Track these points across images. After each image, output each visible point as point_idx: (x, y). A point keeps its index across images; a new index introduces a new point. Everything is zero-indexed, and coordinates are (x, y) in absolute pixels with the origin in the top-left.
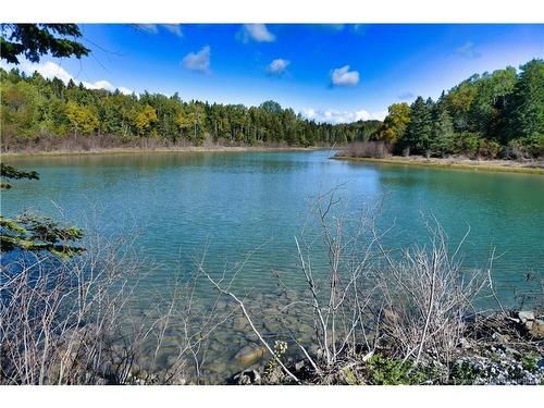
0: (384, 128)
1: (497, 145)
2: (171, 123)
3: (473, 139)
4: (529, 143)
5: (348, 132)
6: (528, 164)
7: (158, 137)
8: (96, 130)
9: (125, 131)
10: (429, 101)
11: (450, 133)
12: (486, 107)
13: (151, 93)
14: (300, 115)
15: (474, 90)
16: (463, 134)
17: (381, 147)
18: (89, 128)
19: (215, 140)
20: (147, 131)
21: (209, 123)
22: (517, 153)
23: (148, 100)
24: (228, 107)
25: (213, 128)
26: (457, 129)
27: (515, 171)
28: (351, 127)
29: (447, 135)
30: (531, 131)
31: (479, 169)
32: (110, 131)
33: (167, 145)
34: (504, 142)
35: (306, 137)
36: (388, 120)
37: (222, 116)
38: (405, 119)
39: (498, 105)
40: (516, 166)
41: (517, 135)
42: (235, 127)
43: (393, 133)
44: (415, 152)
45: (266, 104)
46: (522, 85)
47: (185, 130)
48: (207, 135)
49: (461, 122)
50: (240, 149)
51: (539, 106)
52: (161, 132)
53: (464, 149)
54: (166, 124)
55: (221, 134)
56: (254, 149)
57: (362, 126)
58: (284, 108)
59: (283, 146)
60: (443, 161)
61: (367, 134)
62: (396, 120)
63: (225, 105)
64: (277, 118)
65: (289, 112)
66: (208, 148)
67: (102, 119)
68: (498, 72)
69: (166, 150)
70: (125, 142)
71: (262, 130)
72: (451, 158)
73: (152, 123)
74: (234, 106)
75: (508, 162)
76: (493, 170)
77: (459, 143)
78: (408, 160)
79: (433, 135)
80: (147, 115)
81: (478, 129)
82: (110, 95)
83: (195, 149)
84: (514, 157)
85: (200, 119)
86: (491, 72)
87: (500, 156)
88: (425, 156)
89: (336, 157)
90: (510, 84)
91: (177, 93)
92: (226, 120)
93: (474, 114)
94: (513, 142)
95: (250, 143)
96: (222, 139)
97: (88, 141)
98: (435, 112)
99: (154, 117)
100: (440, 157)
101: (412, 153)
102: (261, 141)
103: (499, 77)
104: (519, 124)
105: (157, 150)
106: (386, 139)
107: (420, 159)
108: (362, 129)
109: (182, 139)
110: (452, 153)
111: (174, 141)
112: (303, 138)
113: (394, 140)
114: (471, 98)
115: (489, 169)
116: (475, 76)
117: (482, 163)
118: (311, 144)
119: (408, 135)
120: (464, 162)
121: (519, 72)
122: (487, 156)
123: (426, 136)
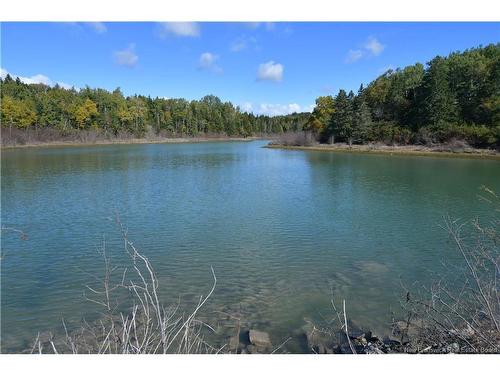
0: (312, 119)
1: (410, 132)
2: (112, 116)
3: (390, 127)
4: (436, 129)
5: (284, 123)
6: (436, 148)
7: (98, 130)
8: (33, 124)
9: (64, 124)
10: (351, 94)
11: (368, 123)
12: (399, 98)
13: (92, 88)
14: (238, 108)
15: (389, 83)
16: (380, 123)
17: (310, 136)
18: (26, 122)
19: (158, 132)
20: (88, 125)
21: (152, 116)
22: (427, 139)
23: (88, 95)
24: (170, 101)
25: (156, 121)
26: (375, 119)
27: (425, 155)
28: (286, 119)
29: (366, 124)
30: (438, 119)
31: (395, 154)
32: (48, 124)
33: (108, 138)
34: (415, 129)
35: (245, 128)
36: (316, 111)
37: (164, 109)
38: (330, 110)
39: (410, 96)
40: (426, 150)
41: (426, 123)
42: (177, 120)
43: (320, 123)
44: (339, 140)
45: (206, 98)
46: (429, 78)
47: (127, 122)
48: (149, 127)
49: (378, 112)
50: (182, 140)
51: (443, 97)
52: (102, 125)
53: (380, 137)
54: (107, 118)
55: (163, 126)
56: (195, 139)
57: (295, 118)
58: (223, 101)
59: (223, 137)
60: (363, 148)
61: (300, 125)
62: (323, 112)
63: (166, 99)
64: (217, 111)
65: (228, 106)
66: (151, 140)
67: (40, 114)
68: (408, 67)
69: (107, 142)
70: (64, 135)
71: (203, 122)
72: (371, 145)
73: (93, 117)
74: (175, 100)
75: (418, 147)
76: (406, 155)
77: (377, 131)
78: (333, 147)
79: (354, 124)
80: (88, 108)
81: (393, 118)
82: (49, 89)
83: (136, 141)
84: (424, 143)
85: (142, 112)
86: (402, 68)
87: (412, 142)
88: (348, 143)
89: (270, 146)
90: (419, 78)
91: (118, 88)
92: (168, 114)
93: (389, 105)
94: (422, 129)
95: (191, 134)
96: (164, 131)
97: (24, 135)
98: (356, 104)
99: (95, 111)
100: (361, 143)
101: (336, 142)
102: (202, 133)
103: (409, 73)
104: (427, 113)
105: (98, 142)
106: (313, 129)
107: (344, 146)
108: (296, 120)
109: (123, 132)
110: (371, 140)
111: (116, 133)
112: (242, 129)
113: (321, 130)
114: (386, 91)
115: (402, 154)
116: (389, 71)
117: (397, 148)
118: (250, 135)
119: (333, 124)
120: (382, 148)
121: (426, 67)
122: (401, 142)
123: (348, 125)
